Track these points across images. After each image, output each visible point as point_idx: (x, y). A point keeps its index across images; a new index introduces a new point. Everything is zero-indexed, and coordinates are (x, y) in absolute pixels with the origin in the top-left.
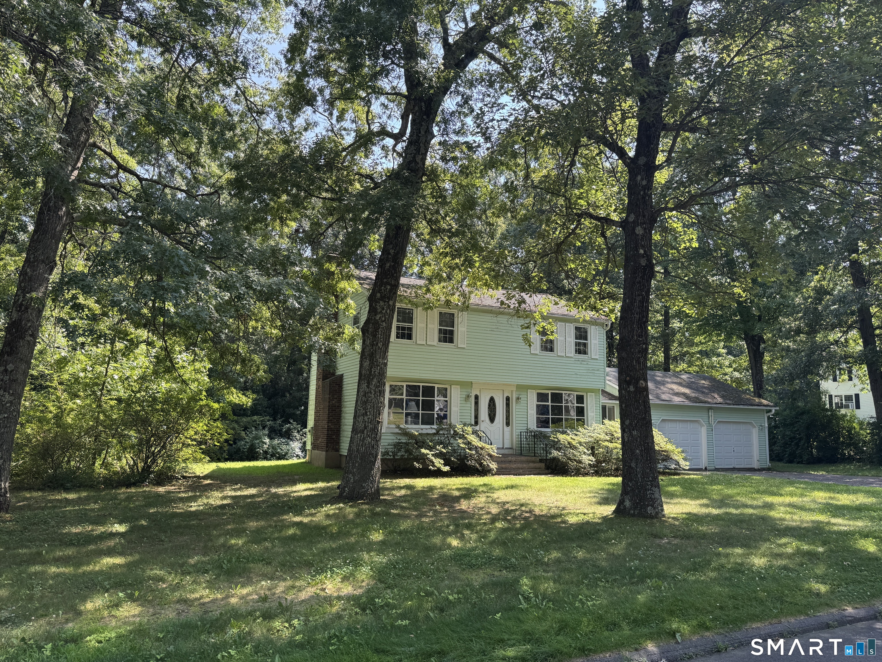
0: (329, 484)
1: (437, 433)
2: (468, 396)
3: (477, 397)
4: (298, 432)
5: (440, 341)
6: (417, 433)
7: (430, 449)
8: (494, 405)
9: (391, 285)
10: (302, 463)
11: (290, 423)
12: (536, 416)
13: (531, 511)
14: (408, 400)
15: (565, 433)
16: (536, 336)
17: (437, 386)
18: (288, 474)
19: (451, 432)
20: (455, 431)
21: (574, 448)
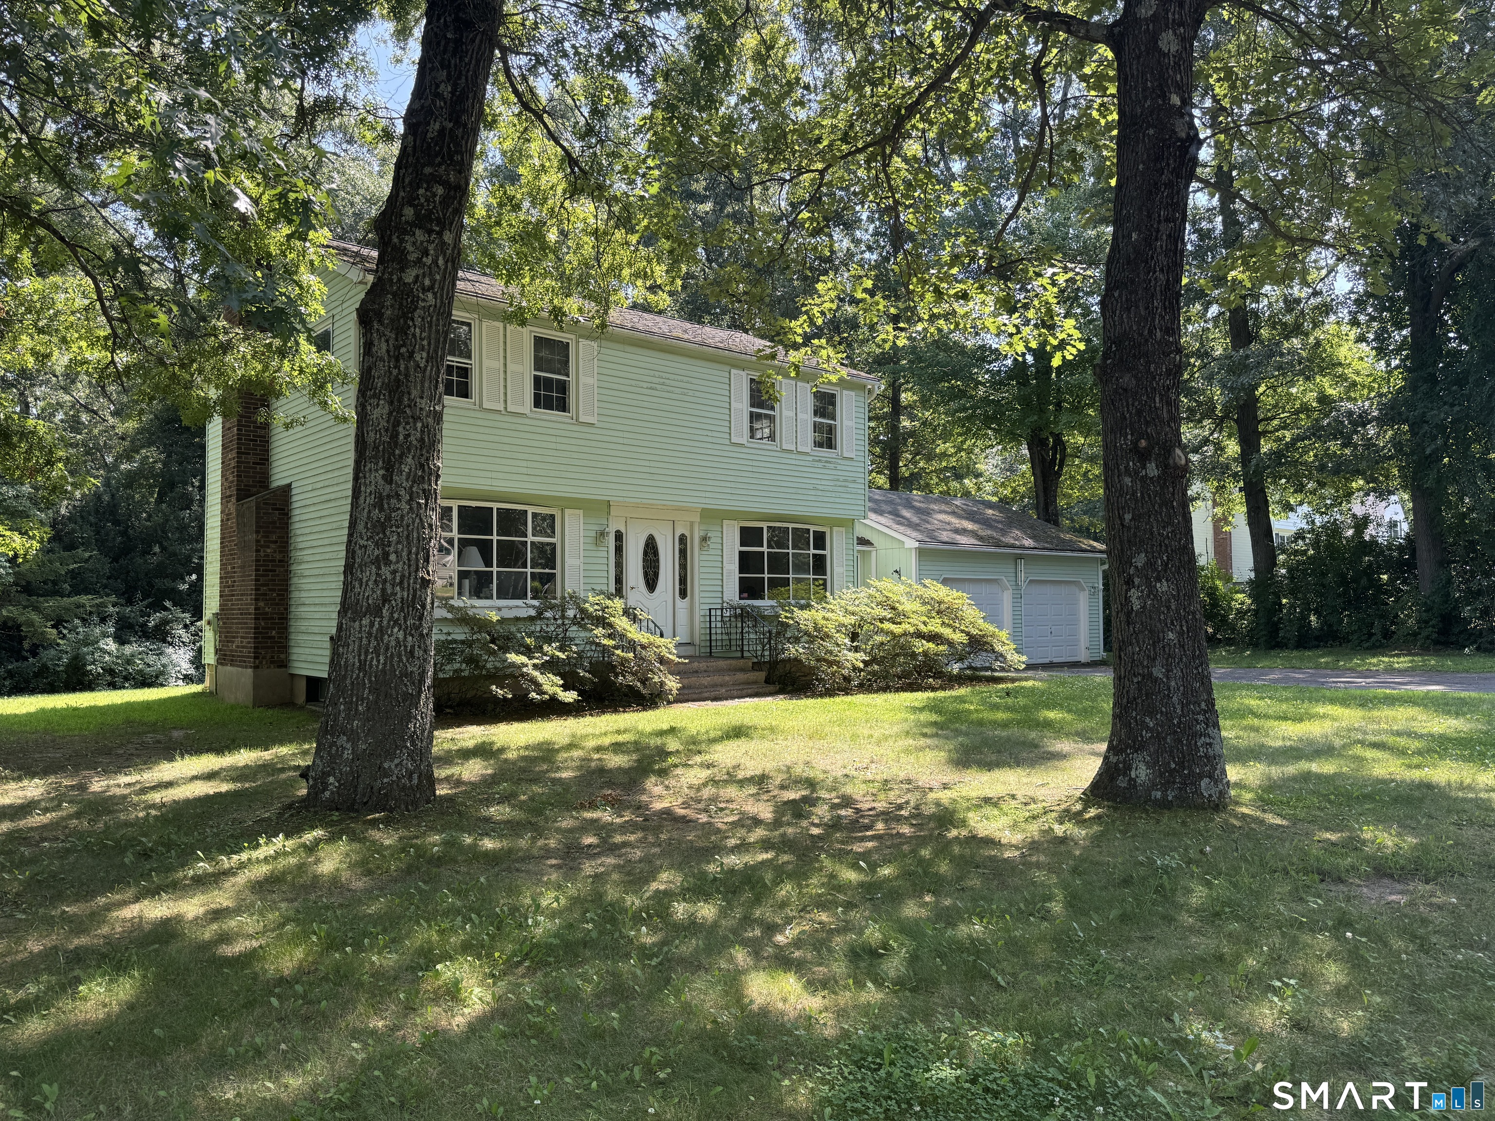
0: (266, 755)
1: (539, 616)
2: (602, 534)
3: (619, 536)
4: (186, 626)
5: (537, 404)
6: (494, 617)
7: (528, 651)
8: (656, 553)
9: (445, 184)
10: (195, 695)
11: (166, 609)
12: (737, 575)
13: (847, 801)
14: (463, 543)
15: (807, 607)
16: (742, 406)
17: (531, 510)
18: (153, 727)
19: (571, 613)
20: (583, 611)
21: (827, 636)
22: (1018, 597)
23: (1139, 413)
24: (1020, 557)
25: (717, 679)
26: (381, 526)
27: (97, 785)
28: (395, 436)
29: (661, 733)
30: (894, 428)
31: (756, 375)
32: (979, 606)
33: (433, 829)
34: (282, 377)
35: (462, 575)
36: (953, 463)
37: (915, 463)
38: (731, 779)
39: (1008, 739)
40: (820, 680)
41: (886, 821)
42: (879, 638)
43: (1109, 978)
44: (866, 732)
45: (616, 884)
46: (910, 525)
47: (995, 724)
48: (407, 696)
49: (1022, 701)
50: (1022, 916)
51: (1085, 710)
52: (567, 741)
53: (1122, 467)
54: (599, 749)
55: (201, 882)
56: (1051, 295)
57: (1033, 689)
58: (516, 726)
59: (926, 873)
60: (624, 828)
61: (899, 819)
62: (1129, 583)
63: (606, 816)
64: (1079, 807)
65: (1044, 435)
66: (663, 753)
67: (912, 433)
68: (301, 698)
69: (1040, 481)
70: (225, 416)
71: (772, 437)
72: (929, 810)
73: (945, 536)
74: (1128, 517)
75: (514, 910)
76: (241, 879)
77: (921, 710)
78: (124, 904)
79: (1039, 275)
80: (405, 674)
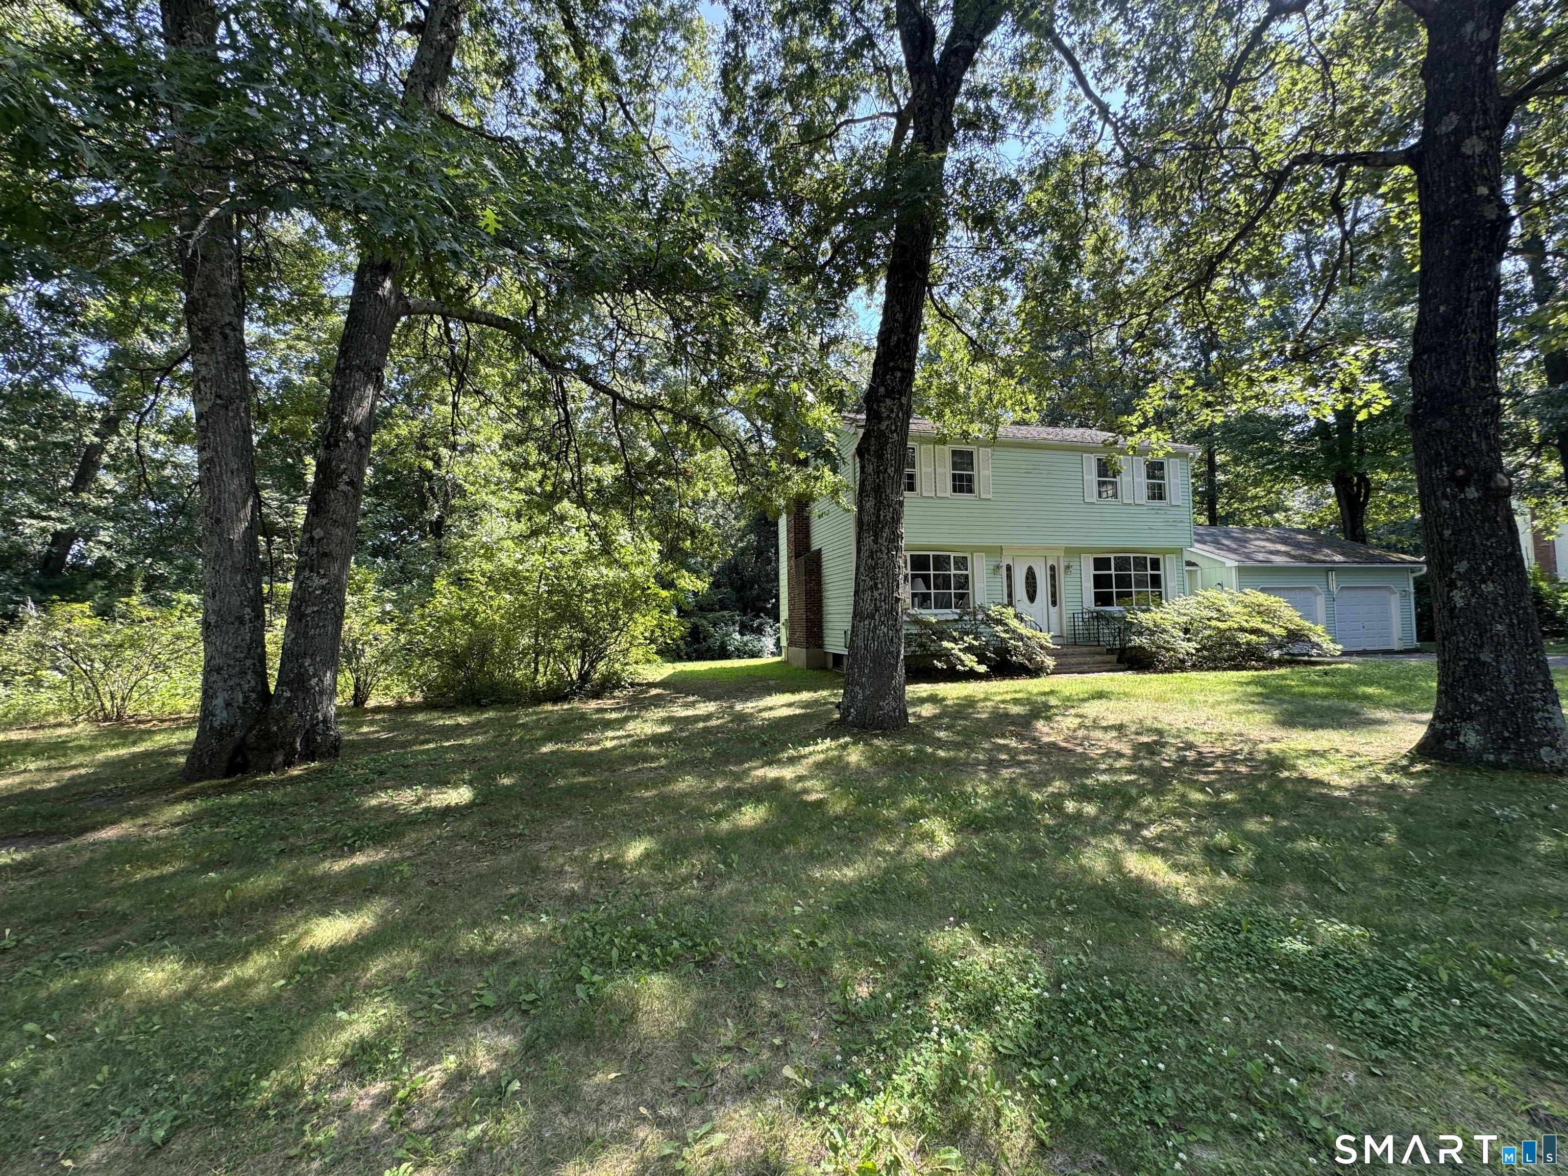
0: (816, 695)
1: (961, 619)
2: (998, 567)
3: (1009, 568)
4: (772, 626)
5: (955, 491)
6: (934, 620)
7: (955, 641)
8: (1034, 578)
9: (902, 370)
10: (777, 663)
11: (761, 617)
12: (1093, 590)
13: (1190, 746)
14: (914, 577)
15: (1148, 610)
16: (1092, 477)
17: (952, 555)
18: (761, 679)
19: (980, 617)
20: (988, 616)
21: (1164, 631)
22: (1331, 599)
23: (1455, 448)
24: (1332, 570)
25: (1081, 659)
26: (873, 568)
27: (738, 707)
28: (878, 517)
29: (1045, 694)
30: (1211, 482)
31: (1103, 456)
32: (1295, 607)
33: (908, 742)
34: (816, 491)
35: (914, 595)
36: (1264, 502)
37: (1230, 505)
38: (1095, 725)
39: (1330, 708)
40: (1160, 661)
41: (1224, 762)
42: (1207, 633)
43: (1452, 899)
44: (1202, 698)
45: (1025, 786)
46: (1230, 550)
47: (1316, 696)
48: (890, 665)
49: (1339, 679)
50: (1359, 841)
51: (1403, 687)
52: (982, 696)
53: (1439, 494)
54: (1003, 702)
55: (792, 761)
56: (1355, 368)
57: (1349, 671)
58: (949, 685)
59: (1263, 801)
60: (1026, 752)
61: (1235, 761)
62: (1452, 585)
63: (1013, 743)
64: (1404, 762)
65: (1348, 475)
66: (1048, 707)
67: (1226, 484)
68: (830, 665)
69: (1346, 511)
70: (788, 514)
71: (1115, 496)
72: (1261, 756)
73: (1261, 557)
74: (1447, 533)
75: (962, 793)
76: (811, 760)
77: (1248, 684)
78: (756, 768)
79: (1342, 354)
80: (891, 653)
